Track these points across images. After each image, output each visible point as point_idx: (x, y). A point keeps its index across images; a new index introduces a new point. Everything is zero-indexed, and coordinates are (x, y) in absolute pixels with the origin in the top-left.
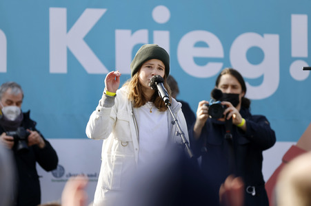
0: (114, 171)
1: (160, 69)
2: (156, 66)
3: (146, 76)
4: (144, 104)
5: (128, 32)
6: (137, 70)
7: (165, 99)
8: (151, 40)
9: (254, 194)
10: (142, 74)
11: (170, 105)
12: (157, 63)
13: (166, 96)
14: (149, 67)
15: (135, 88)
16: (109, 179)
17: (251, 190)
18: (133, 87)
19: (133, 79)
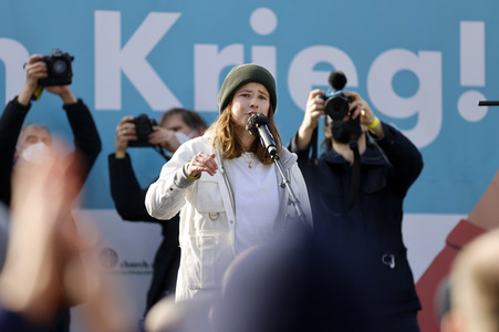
0: (203, 260)
1: (261, 97)
2: (257, 94)
3: (242, 110)
4: (239, 155)
5: (214, 48)
6: (228, 102)
7: (270, 149)
8: (248, 58)
9: (393, 266)
10: (236, 108)
11: (278, 159)
12: (256, 88)
13: (272, 145)
14: (245, 95)
15: (225, 129)
16: (197, 274)
17: (389, 260)
18: (222, 128)
19: (222, 116)
